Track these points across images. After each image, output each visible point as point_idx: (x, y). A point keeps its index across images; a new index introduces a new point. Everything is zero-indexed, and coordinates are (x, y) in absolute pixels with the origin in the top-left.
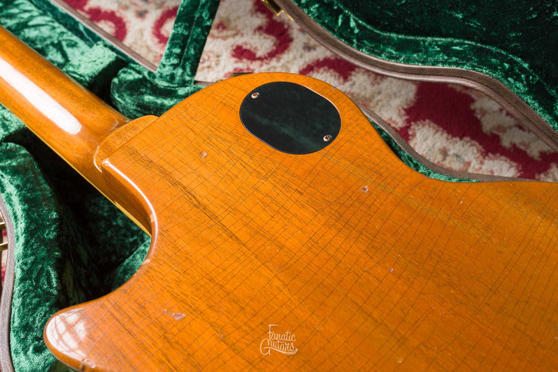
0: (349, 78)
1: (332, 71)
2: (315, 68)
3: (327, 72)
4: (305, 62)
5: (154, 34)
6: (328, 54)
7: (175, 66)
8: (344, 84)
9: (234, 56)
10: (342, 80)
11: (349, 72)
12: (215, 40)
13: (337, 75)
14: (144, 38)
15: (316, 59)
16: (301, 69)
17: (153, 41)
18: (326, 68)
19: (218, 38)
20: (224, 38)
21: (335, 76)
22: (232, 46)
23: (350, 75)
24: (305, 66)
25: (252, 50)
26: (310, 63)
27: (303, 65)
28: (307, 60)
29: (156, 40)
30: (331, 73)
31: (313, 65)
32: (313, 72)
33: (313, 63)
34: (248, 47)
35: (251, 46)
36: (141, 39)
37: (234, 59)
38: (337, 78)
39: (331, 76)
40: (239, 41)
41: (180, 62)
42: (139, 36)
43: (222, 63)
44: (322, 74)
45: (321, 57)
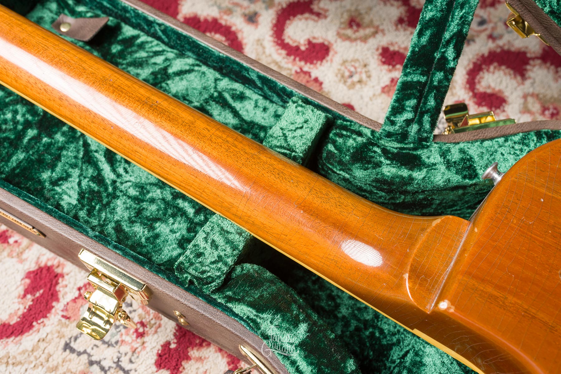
0: (527, 76)
1: (503, 67)
2: (484, 66)
3: (499, 70)
4: (469, 60)
5: (278, 44)
6: (491, 45)
7: (409, 122)
8: (523, 84)
9: (384, 63)
10: (519, 78)
11: (524, 67)
12: (354, 44)
13: (512, 72)
14: (268, 51)
15: (480, 54)
16: (468, 68)
17: (280, 54)
18: (495, 64)
19: (356, 40)
20: (364, 39)
21: (510, 75)
22: (377, 49)
23: (526, 70)
24: (471, 66)
25: (402, 51)
26: (474, 60)
27: (468, 65)
28: (471, 57)
29: (284, 52)
30: (503, 70)
31: (479, 62)
32: (484, 73)
33: (478, 60)
34: (396, 48)
35: (399, 47)
36: (264, 52)
37: (386, 67)
38: (513, 76)
39: (505, 74)
40: (383, 41)
41: (415, 116)
42: (260, 50)
43: (374, 74)
44: (493, 73)
45: (485, 51)
